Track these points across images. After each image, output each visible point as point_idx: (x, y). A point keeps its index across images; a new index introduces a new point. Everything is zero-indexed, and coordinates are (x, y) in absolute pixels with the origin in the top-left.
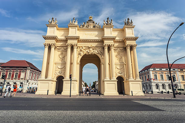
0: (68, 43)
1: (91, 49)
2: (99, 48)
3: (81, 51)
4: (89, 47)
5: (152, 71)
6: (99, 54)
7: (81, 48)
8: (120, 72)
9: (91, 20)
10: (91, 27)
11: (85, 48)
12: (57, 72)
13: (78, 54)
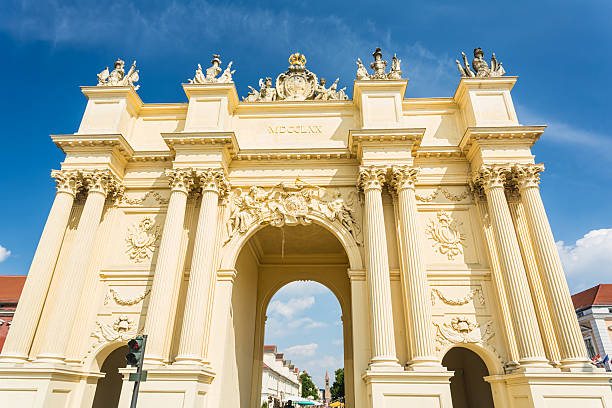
0: (175, 166)
3: (243, 207)
4: (285, 190)
5: (607, 319)
6: (336, 223)
7: (243, 194)
8: (460, 321)
9: (300, 70)
10: (295, 97)
11: (264, 195)
12: (102, 321)
13: (229, 222)
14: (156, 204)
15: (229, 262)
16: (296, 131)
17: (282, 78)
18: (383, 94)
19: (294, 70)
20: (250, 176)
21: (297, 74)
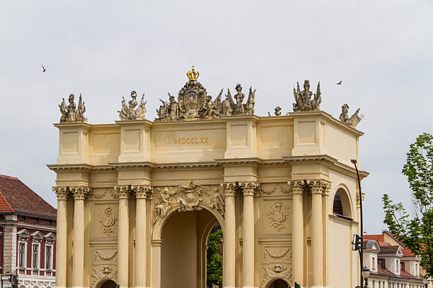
2: (216, 189)
8: (276, 267)
9: (194, 85)
10: (190, 114)
11: (173, 192)
12: (97, 269)
13: (155, 210)
14: (112, 198)
15: (157, 235)
16: (193, 142)
17: (181, 95)
18: (240, 123)
19: (189, 85)
20: (164, 179)
21: (192, 89)
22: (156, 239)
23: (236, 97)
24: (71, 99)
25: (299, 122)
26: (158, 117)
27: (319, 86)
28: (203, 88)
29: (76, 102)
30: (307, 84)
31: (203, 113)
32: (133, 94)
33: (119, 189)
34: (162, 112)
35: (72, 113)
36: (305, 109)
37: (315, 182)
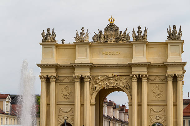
1: (112, 81)
2: (125, 77)
3: (96, 83)
4: (109, 77)
7: (96, 78)
8: (157, 117)
9: (112, 25)
10: (111, 40)
11: (102, 79)
12: (60, 117)
13: (92, 88)
14: (69, 81)
15: (93, 100)
16: (112, 54)
17: (106, 30)
18: (140, 45)
19: (110, 25)
20: (97, 72)
21: (111, 27)
22: (93, 102)
23: (138, 32)
24: (48, 30)
25: (171, 45)
26: (93, 41)
27: (180, 28)
28: (117, 27)
29: (51, 32)
30: (174, 27)
31: (118, 39)
32: (83, 29)
33: (75, 77)
34: (95, 38)
35: (49, 38)
36: (174, 39)
37: (180, 75)
